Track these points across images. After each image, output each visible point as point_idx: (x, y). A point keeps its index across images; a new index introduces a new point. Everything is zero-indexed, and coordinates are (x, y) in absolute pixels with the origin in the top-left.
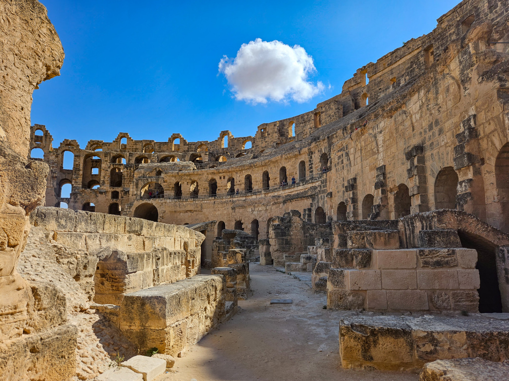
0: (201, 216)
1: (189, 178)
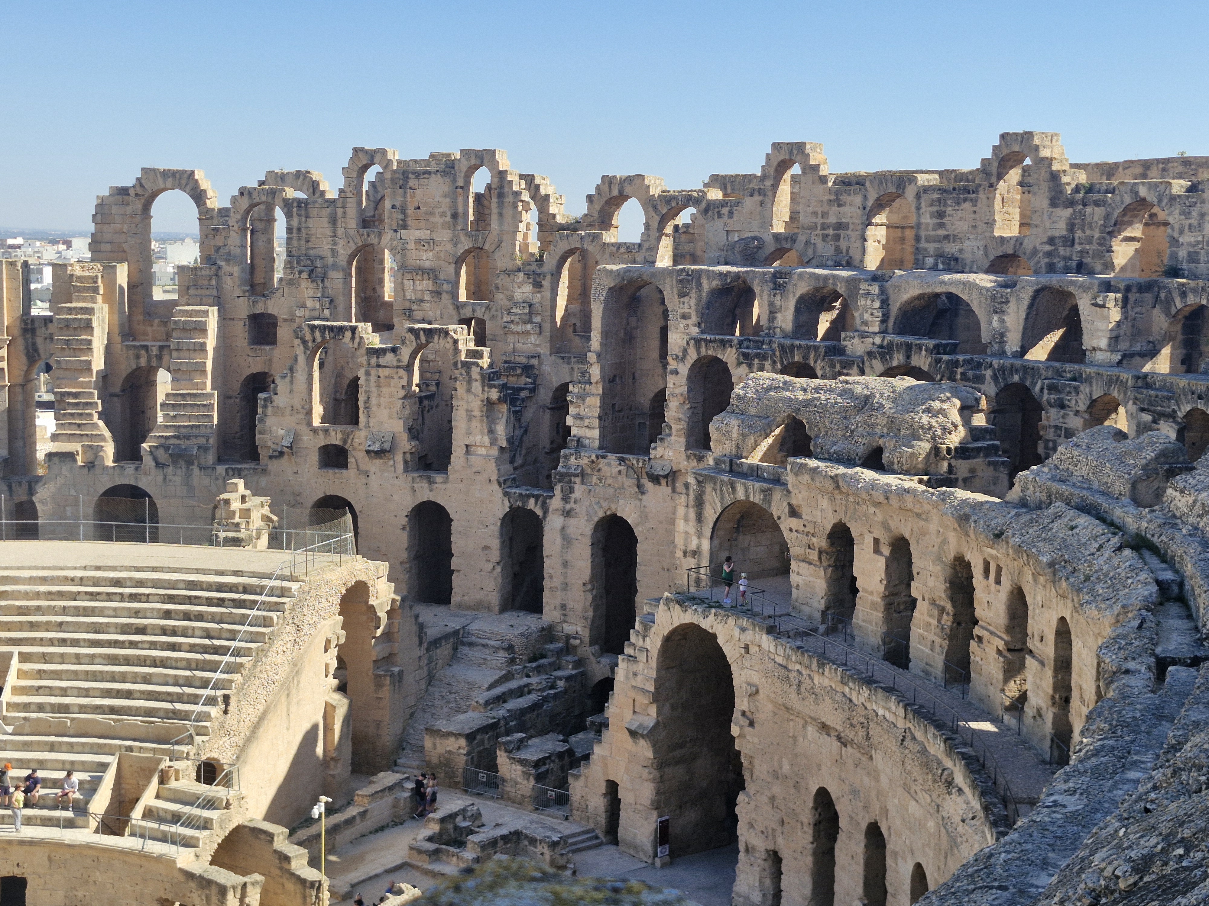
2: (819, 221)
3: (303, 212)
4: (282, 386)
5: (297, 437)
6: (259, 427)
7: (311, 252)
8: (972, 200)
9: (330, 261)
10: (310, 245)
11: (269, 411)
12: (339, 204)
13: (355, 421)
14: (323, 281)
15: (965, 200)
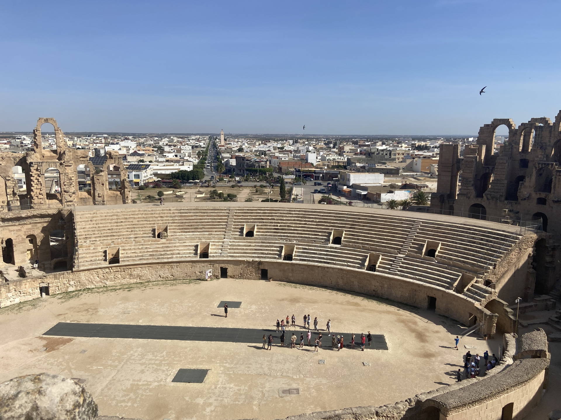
3: (541, 130)
4: (527, 179)
5: (530, 195)
6: (519, 191)
7: (542, 141)
9: (548, 144)
10: (542, 139)
11: (522, 187)
12: (553, 127)
13: (550, 192)
14: (545, 150)
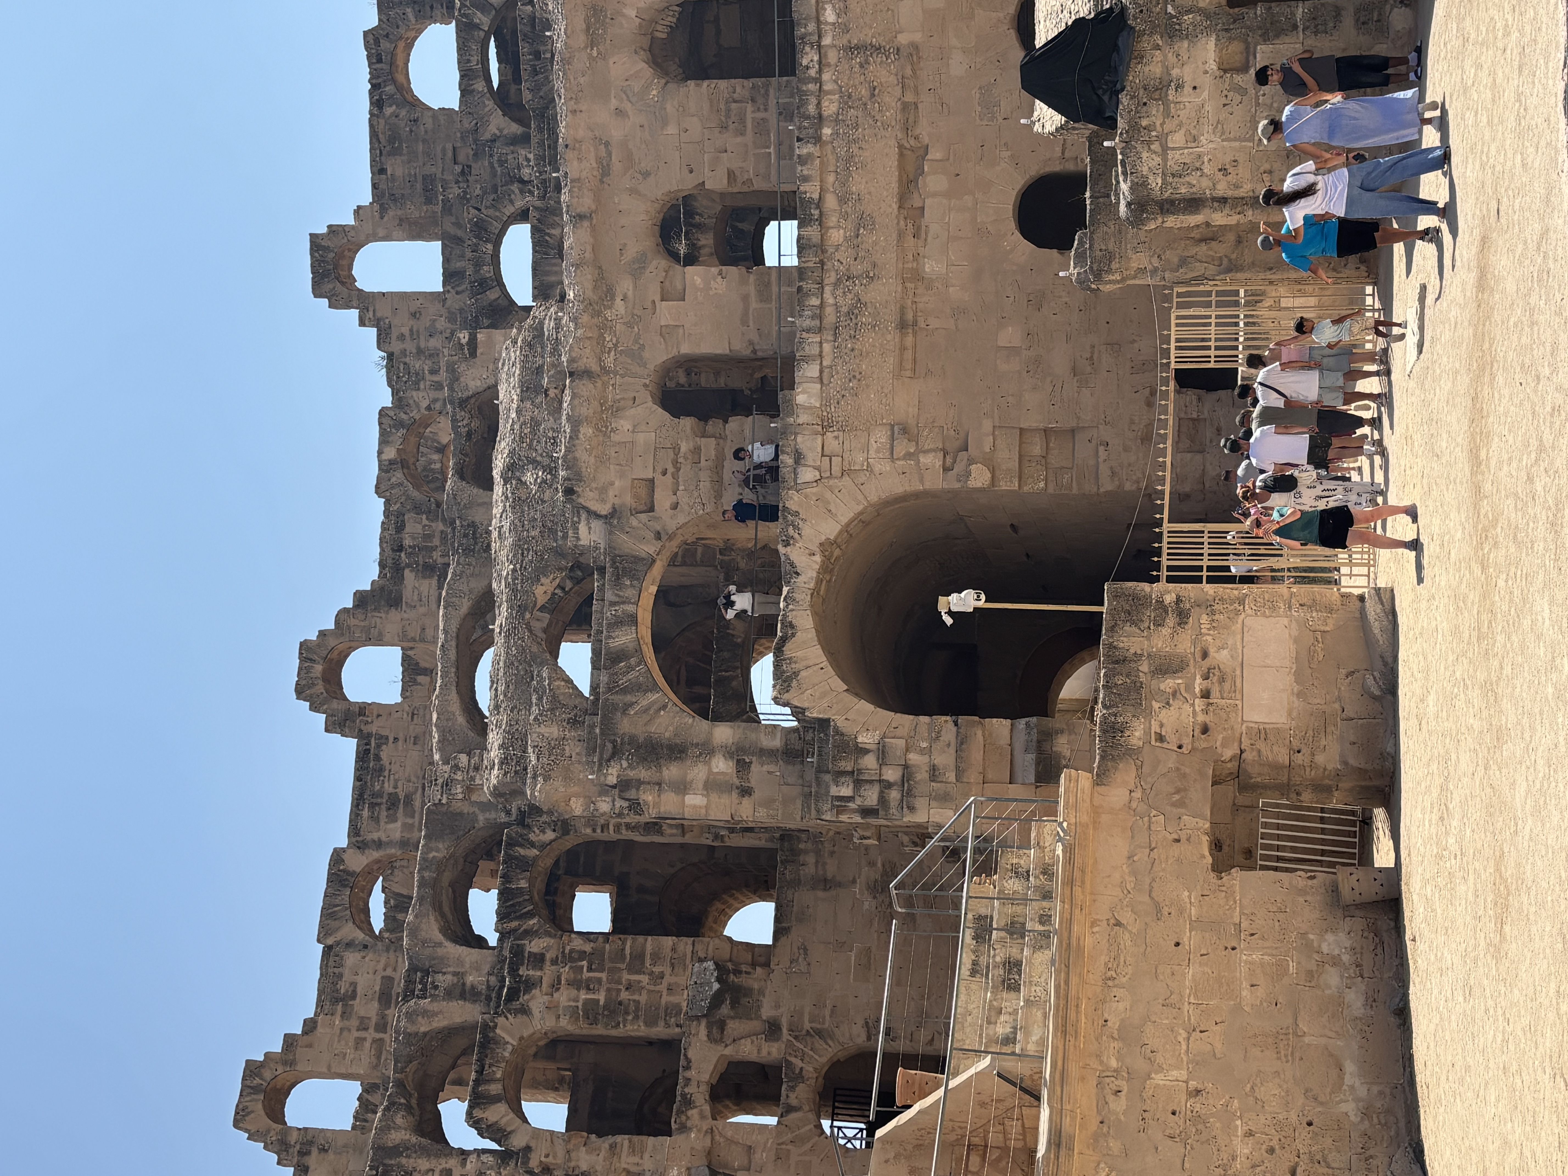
0: (958, 65)
1: (625, 285)
2: (371, 1034)
8: (378, 746)
15: (378, 758)
